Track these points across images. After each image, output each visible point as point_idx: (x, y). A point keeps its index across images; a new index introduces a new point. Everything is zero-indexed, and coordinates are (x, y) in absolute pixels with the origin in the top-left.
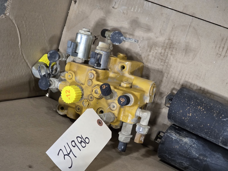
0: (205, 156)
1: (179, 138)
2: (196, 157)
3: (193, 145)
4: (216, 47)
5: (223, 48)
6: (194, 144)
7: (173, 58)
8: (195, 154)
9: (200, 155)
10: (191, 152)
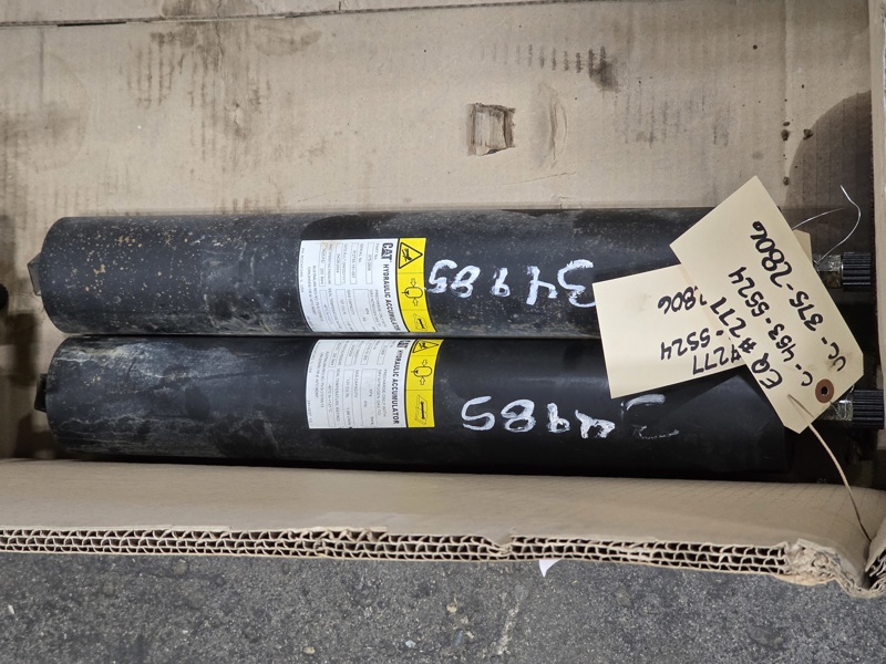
0: (180, 368)
1: (95, 354)
2: (158, 382)
3: (142, 357)
4: (129, 83)
5: (150, 78)
6: (142, 353)
7: (25, 163)
8: (151, 375)
9: (167, 372)
10: (140, 374)
